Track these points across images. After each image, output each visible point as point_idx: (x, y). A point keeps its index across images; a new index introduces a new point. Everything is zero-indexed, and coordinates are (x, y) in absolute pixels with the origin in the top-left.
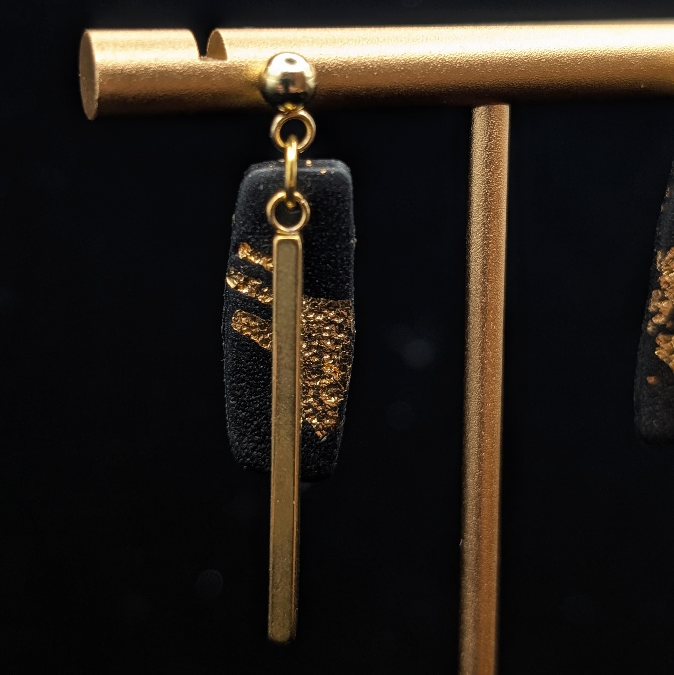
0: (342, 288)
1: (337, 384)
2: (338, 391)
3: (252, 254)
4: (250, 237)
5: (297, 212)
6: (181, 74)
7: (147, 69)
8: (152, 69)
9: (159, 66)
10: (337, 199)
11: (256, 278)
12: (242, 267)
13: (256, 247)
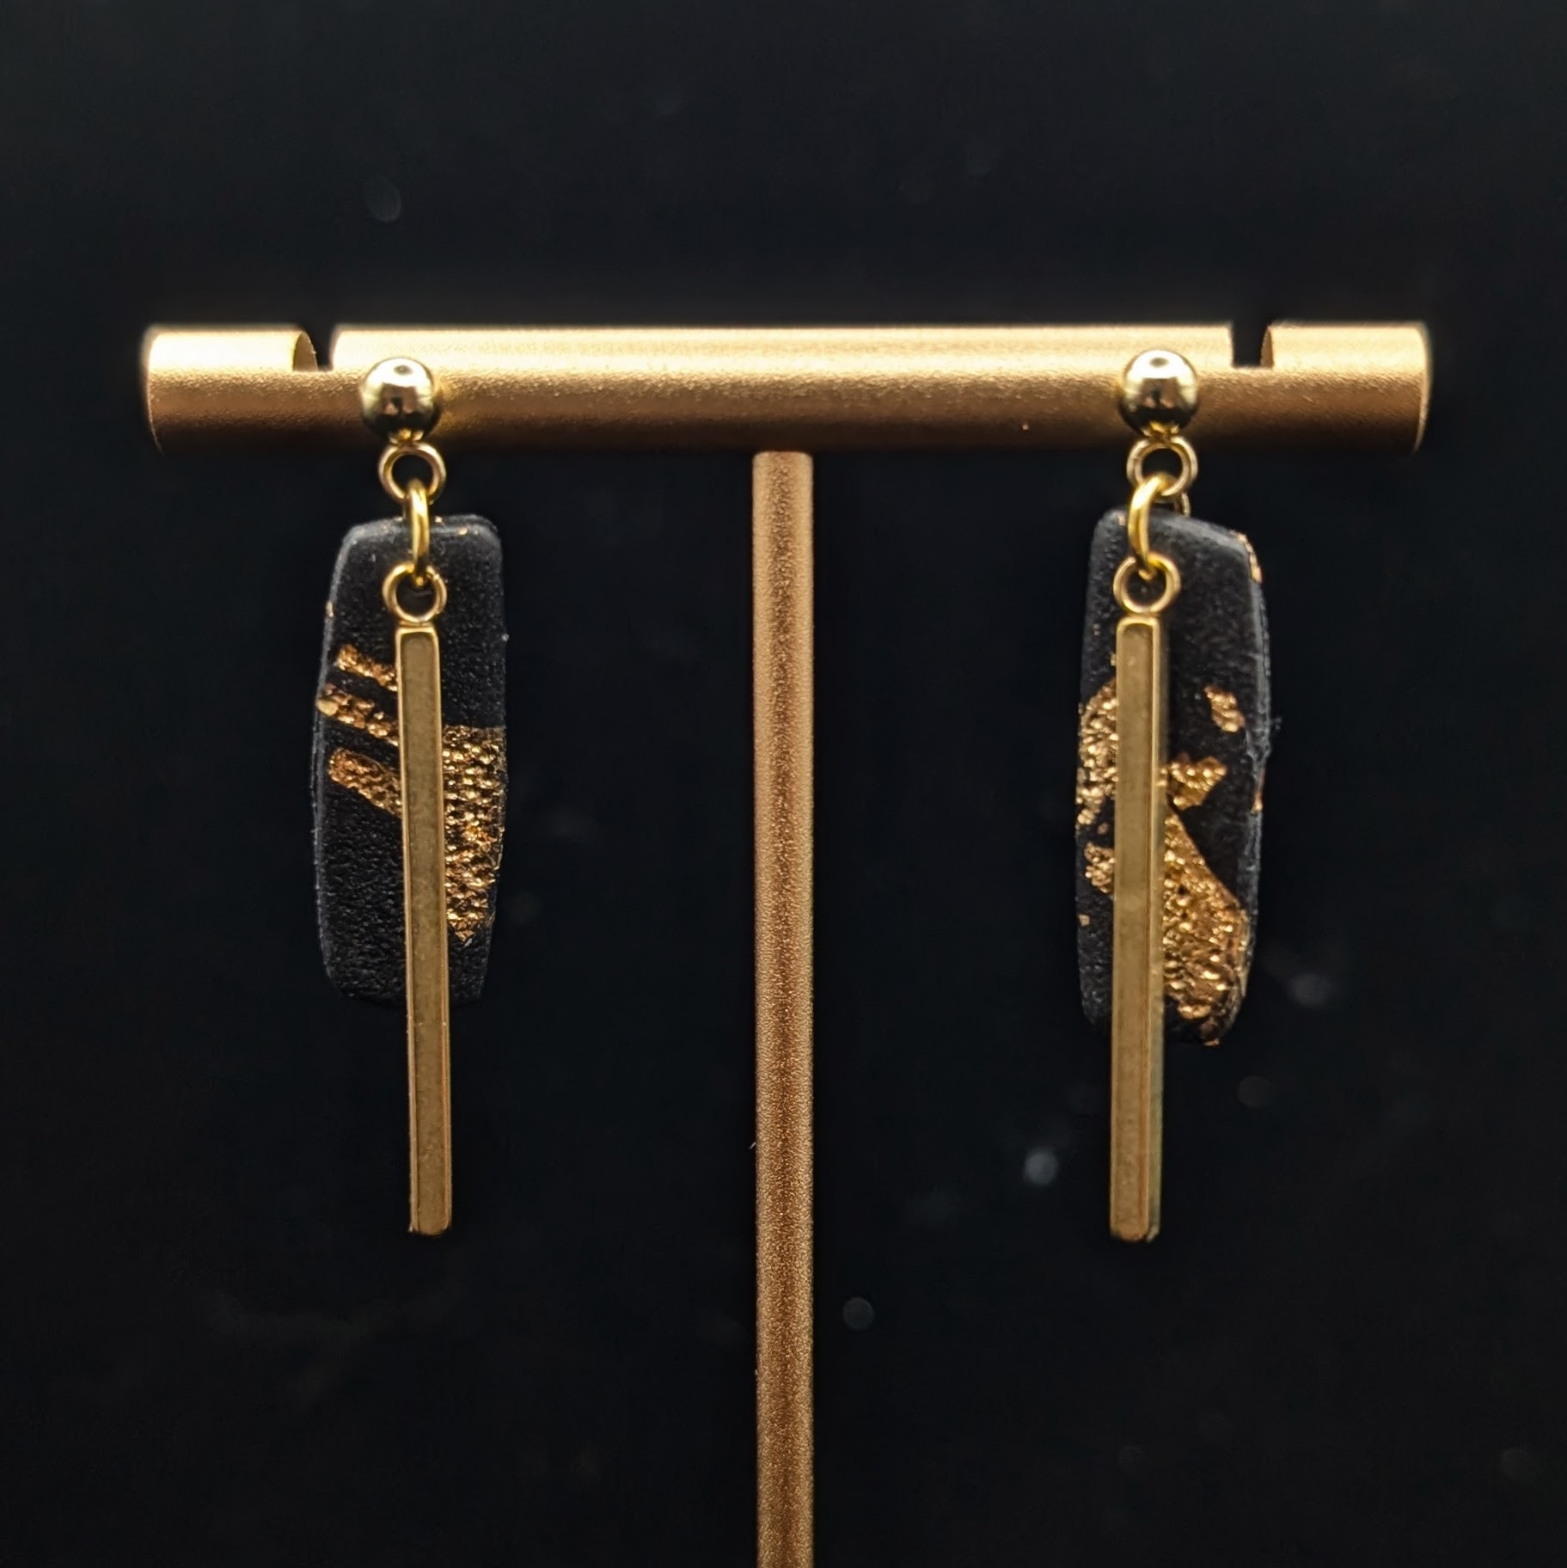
0: (492, 709)
1: (486, 857)
2: (487, 869)
3: (359, 662)
4: (355, 635)
5: (428, 592)
6: (263, 389)
7: (216, 381)
8: (223, 382)
9: (234, 378)
10: (484, 573)
11: (366, 699)
12: (344, 682)
13: (366, 651)
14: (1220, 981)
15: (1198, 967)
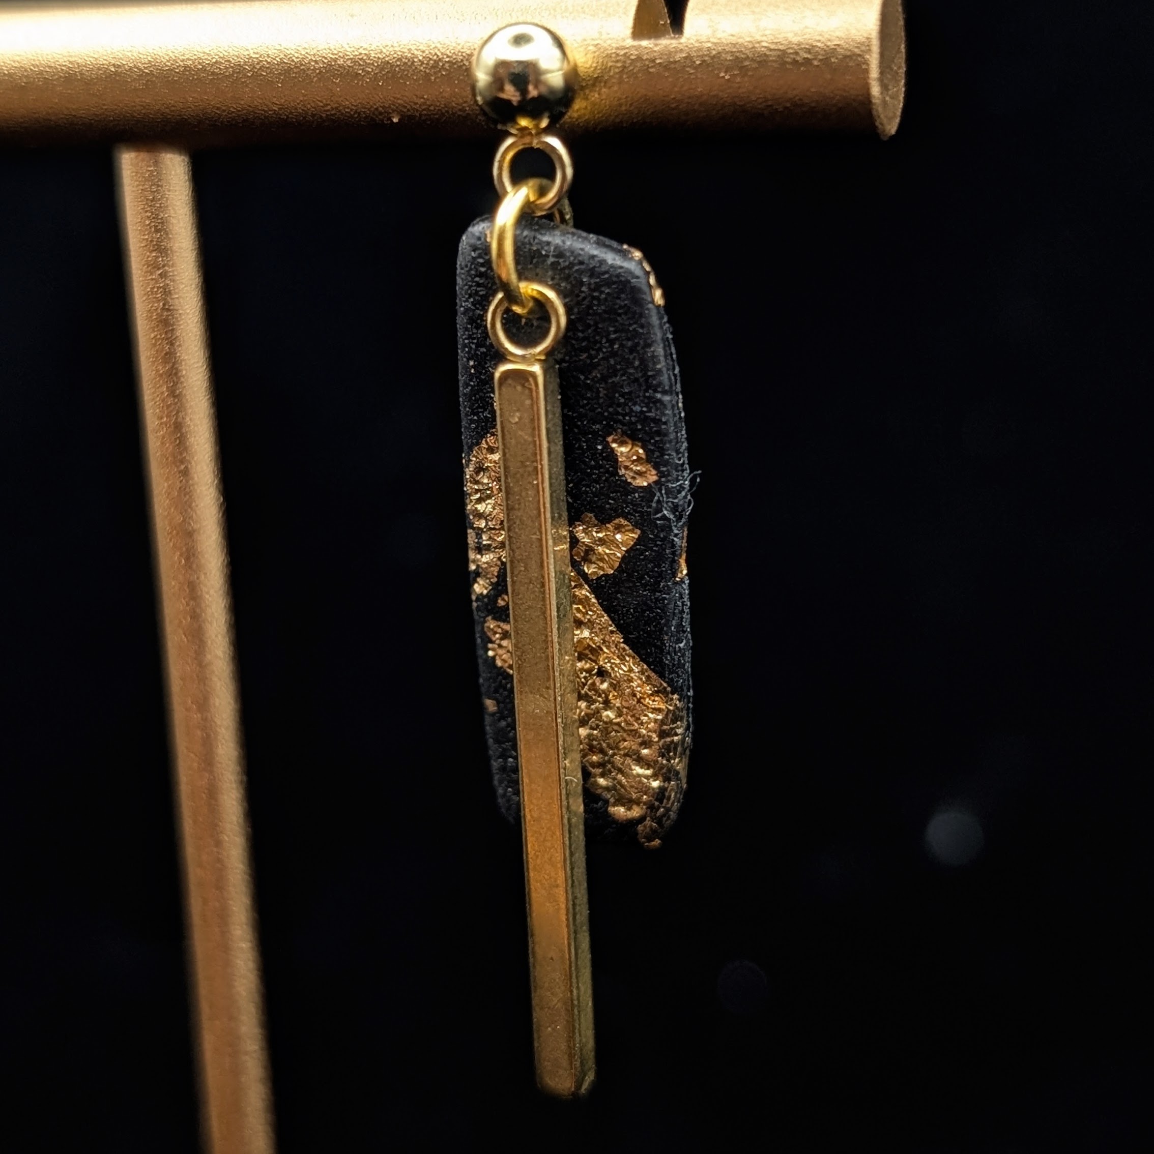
14: (655, 776)
15: (628, 760)
